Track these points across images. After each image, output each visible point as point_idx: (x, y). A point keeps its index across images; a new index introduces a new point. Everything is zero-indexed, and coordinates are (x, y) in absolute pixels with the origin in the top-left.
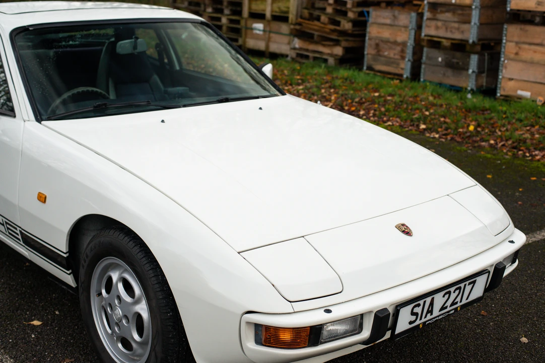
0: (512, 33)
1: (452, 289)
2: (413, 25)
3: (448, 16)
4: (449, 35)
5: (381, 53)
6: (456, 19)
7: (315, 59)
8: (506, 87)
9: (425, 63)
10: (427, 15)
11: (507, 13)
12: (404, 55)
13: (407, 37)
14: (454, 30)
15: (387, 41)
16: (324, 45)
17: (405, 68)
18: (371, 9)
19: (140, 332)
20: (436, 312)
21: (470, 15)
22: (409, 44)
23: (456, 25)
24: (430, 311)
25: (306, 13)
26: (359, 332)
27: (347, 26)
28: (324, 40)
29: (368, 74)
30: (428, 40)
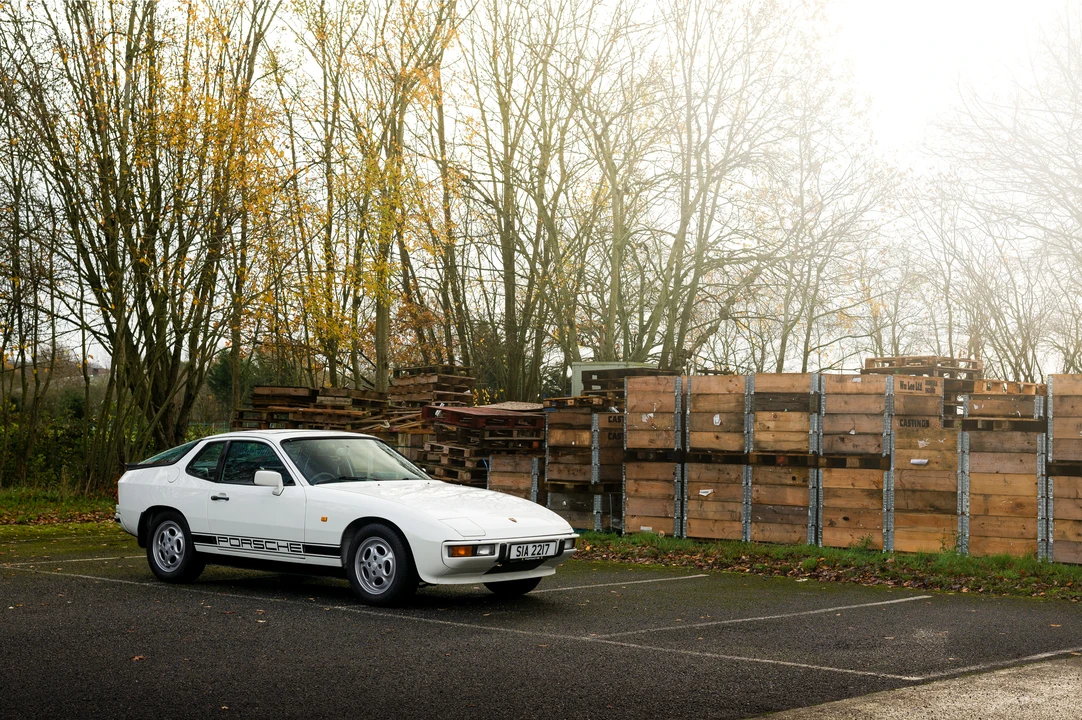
0: (631, 470)
1: (537, 545)
2: (535, 470)
3: (569, 458)
4: (572, 478)
6: (577, 462)
8: (630, 524)
10: (548, 458)
11: (625, 451)
13: (530, 483)
14: (576, 472)
15: (509, 490)
18: (490, 458)
19: (387, 571)
20: (530, 555)
21: (590, 457)
22: (532, 491)
23: (578, 467)
24: (527, 553)
26: (494, 554)
27: (465, 476)
30: (552, 484)
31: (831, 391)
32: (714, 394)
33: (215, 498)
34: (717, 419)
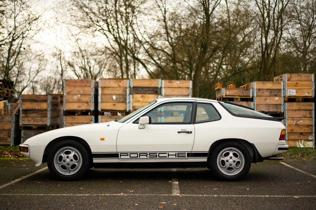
0: (68, 120)
2: (13, 121)
3: (35, 115)
4: (36, 123)
6: (39, 116)
10: (22, 115)
12: (10, 135)
13: (10, 126)
14: (38, 121)
17: (11, 141)
21: (46, 114)
22: (12, 130)
23: (40, 119)
30: (24, 127)
31: (166, 86)
32: (112, 87)
34: (114, 97)
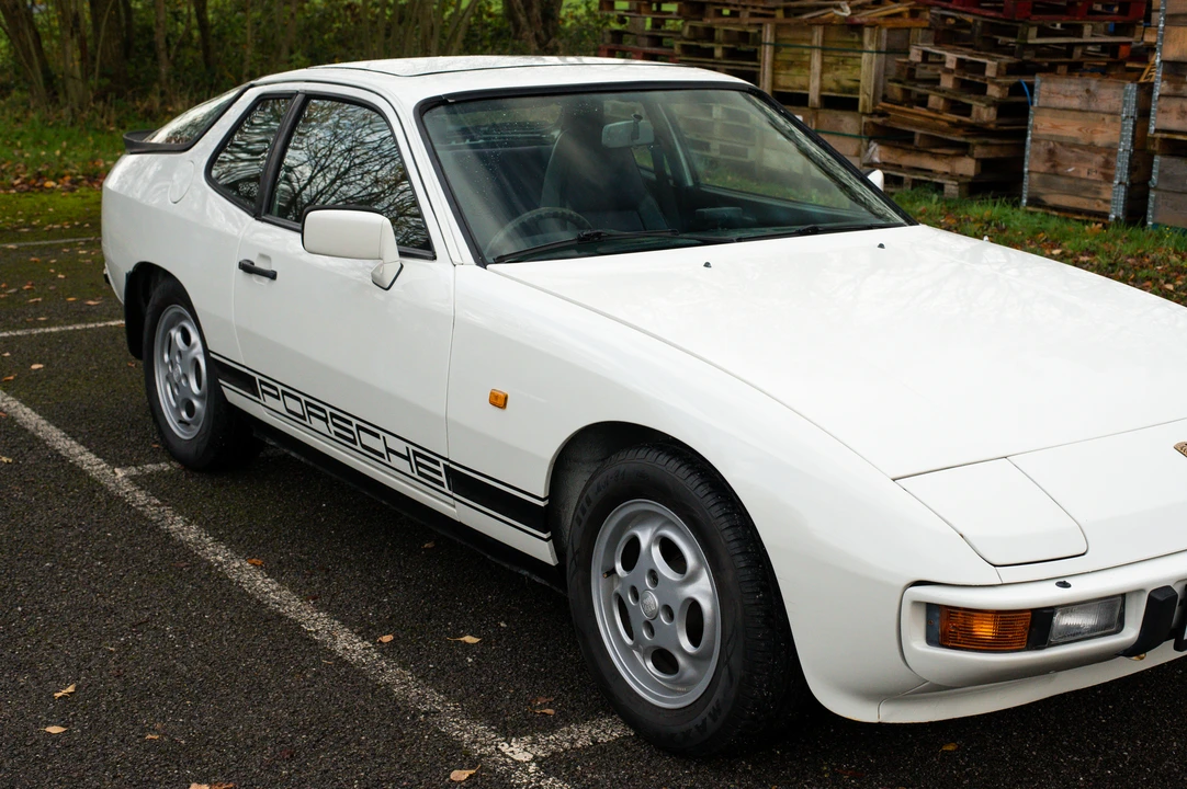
5: (1060, 169)
7: (916, 183)
9: (1155, 189)
10: (1161, 87)
12: (1110, 172)
13: (1116, 134)
15: (1073, 145)
16: (935, 156)
17: (1114, 200)
18: (1037, 79)
19: (695, 637)
22: (1120, 150)
25: (896, 90)
26: (1118, 631)
27: (984, 114)
28: (937, 144)
29: (1032, 213)
30: (1161, 138)
33: (247, 268)
